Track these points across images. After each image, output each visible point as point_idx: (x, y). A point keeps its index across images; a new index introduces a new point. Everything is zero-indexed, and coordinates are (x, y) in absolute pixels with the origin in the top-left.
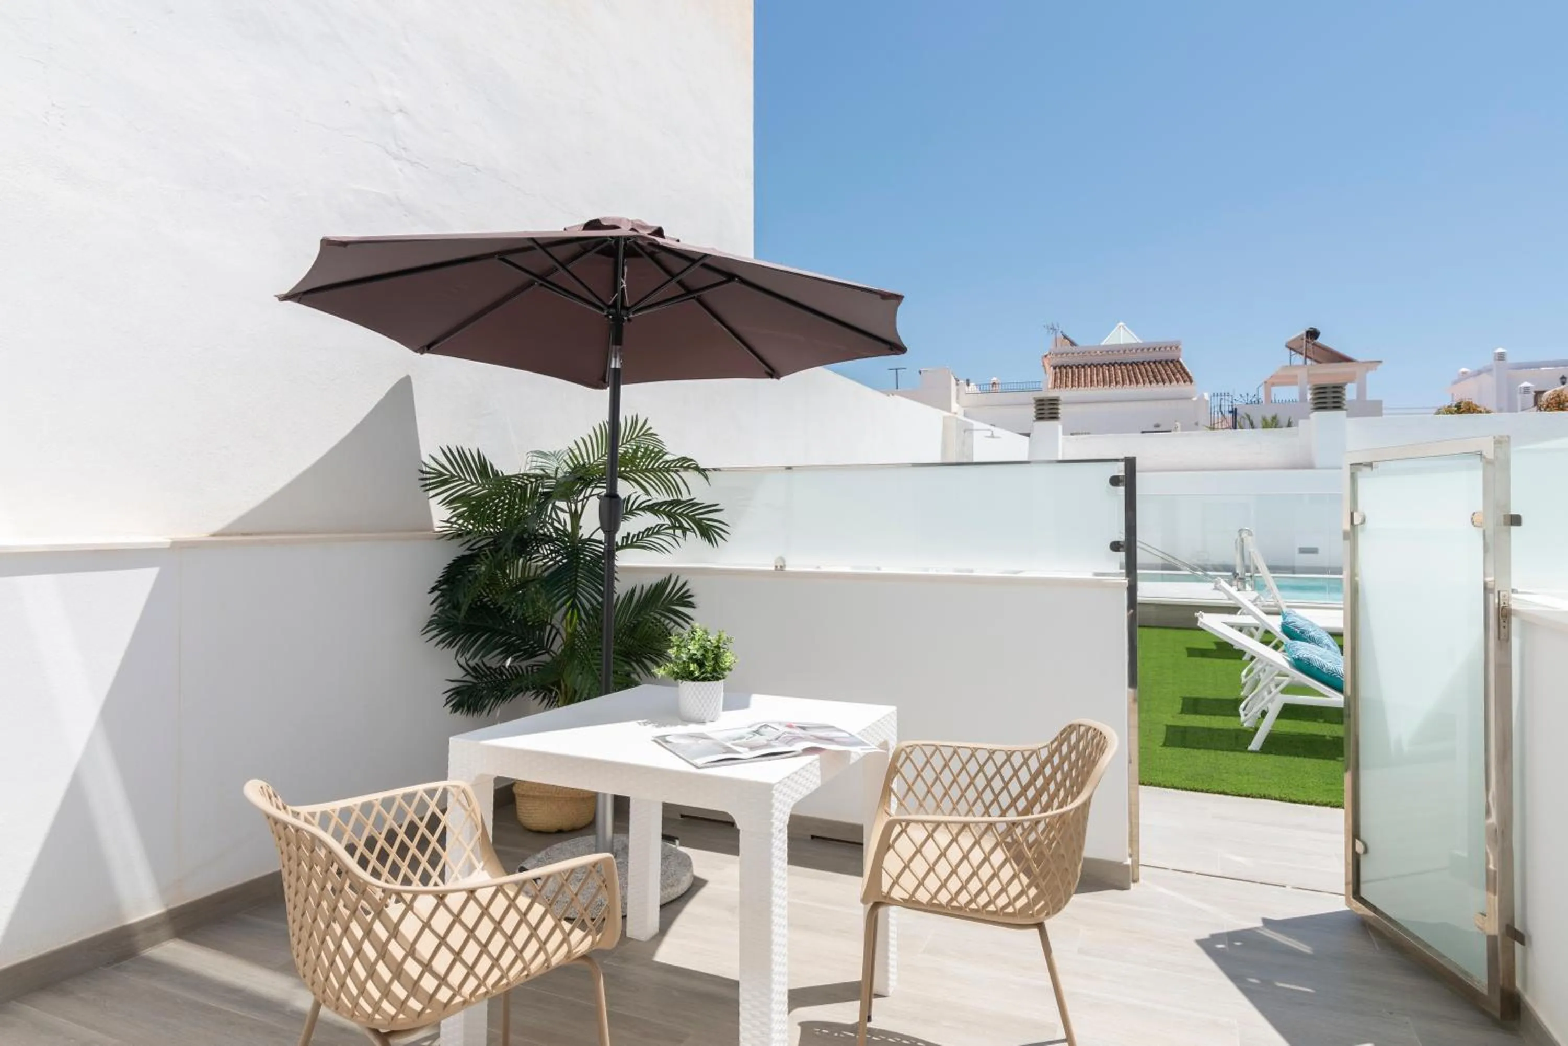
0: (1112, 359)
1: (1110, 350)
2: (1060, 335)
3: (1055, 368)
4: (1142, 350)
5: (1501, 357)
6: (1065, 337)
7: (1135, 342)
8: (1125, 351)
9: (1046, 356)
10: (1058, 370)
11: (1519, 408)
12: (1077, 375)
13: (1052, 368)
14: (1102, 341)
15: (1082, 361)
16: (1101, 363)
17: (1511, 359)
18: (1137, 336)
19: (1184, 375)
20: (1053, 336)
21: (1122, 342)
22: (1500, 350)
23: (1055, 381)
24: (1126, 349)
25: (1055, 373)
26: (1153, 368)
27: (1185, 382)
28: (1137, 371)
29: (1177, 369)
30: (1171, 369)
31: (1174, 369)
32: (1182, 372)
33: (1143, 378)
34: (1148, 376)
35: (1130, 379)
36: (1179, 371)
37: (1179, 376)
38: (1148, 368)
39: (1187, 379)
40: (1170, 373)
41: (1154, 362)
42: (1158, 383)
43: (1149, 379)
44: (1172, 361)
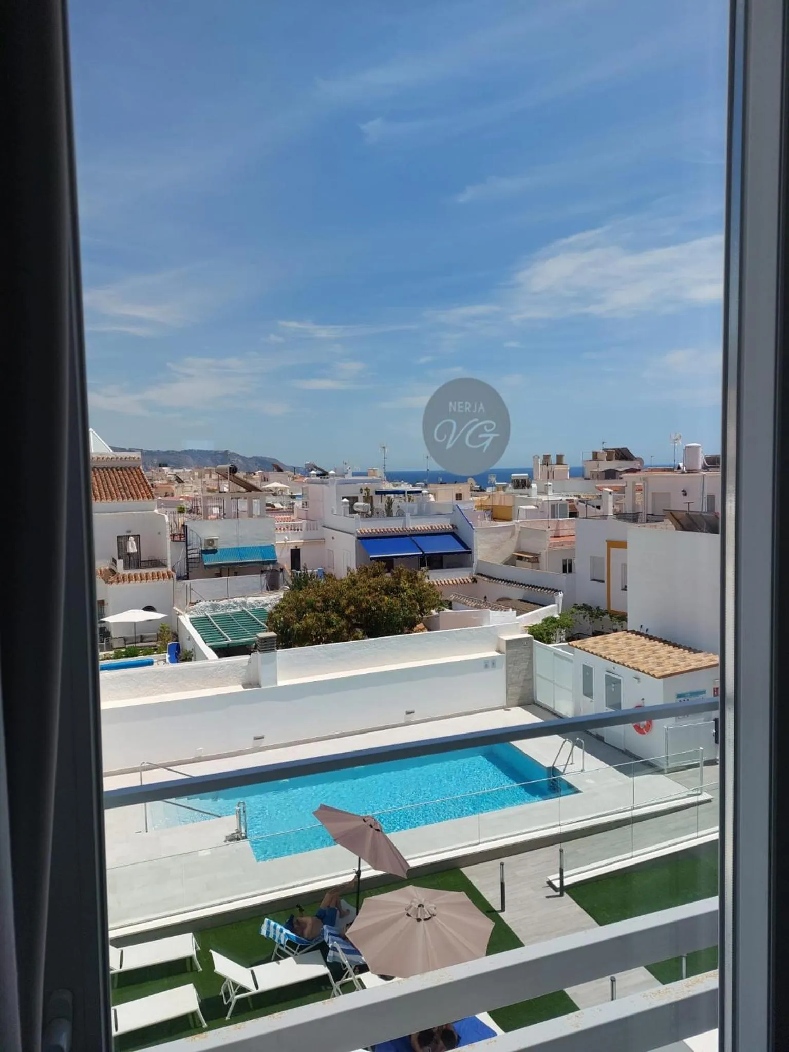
4: (112, 458)
7: (105, 451)
11: (343, 514)
19: (146, 488)
26: (122, 477)
27: (149, 497)
28: (109, 478)
29: (140, 480)
30: (135, 479)
31: (138, 480)
32: (145, 484)
33: (115, 490)
34: (119, 489)
35: (105, 492)
36: (142, 484)
37: (143, 491)
38: (117, 475)
39: (149, 494)
40: (135, 485)
41: (121, 469)
42: (128, 498)
43: (121, 492)
44: (134, 468)
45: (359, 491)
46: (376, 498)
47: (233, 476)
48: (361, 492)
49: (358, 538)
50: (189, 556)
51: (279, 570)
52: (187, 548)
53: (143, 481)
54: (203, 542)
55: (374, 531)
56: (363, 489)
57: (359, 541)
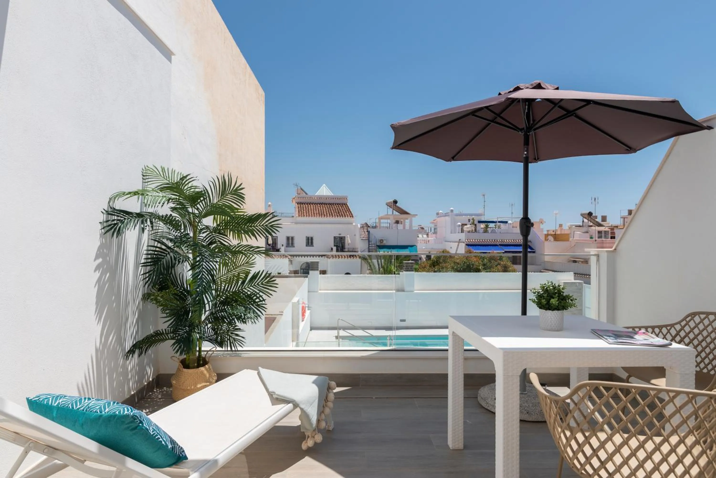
0: (322, 201)
1: (320, 197)
2: (299, 188)
3: (298, 204)
4: (333, 198)
5: (452, 211)
6: (301, 189)
7: (331, 195)
8: (326, 198)
9: (294, 198)
10: (299, 205)
11: (457, 232)
12: (307, 209)
13: (296, 204)
14: (316, 193)
15: (309, 201)
16: (317, 203)
17: (455, 212)
18: (332, 192)
19: (350, 213)
20: (297, 188)
21: (325, 194)
22: (452, 209)
23: (299, 212)
24: (327, 197)
25: (298, 207)
26: (338, 207)
27: (350, 217)
28: (331, 209)
29: (347, 209)
30: (344, 208)
31: (345, 209)
32: (349, 211)
33: (334, 213)
34: (336, 212)
35: (329, 213)
36: (347, 211)
37: (348, 213)
38: (336, 207)
39: (351, 215)
40: (344, 211)
41: (338, 204)
42: (340, 216)
43: (337, 214)
44: (344, 204)
45: (468, 221)
46: (478, 225)
47: (395, 206)
48: (469, 222)
49: (466, 245)
50: (370, 248)
51: (419, 259)
52: (369, 243)
53: (348, 209)
54: (378, 241)
55: (476, 241)
56: (470, 219)
57: (467, 246)
